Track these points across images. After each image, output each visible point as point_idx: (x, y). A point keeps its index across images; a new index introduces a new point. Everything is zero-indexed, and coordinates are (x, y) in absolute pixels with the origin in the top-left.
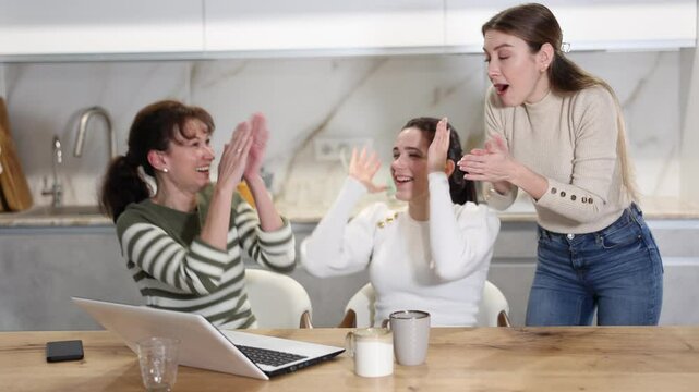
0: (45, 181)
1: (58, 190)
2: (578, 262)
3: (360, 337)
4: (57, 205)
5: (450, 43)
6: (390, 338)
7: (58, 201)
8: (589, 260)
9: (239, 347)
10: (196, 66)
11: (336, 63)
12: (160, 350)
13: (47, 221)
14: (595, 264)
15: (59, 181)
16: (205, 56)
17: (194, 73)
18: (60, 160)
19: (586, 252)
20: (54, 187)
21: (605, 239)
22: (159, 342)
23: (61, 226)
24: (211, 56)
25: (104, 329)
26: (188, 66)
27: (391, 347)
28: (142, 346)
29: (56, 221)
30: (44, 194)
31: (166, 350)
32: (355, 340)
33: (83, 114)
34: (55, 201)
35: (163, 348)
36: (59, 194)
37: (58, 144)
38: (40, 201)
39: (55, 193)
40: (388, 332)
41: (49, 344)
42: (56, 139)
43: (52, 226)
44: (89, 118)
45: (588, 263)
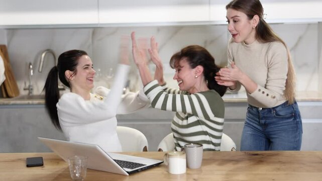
0: (25, 84)
1: (31, 88)
2: (263, 121)
3: (171, 155)
4: (31, 95)
5: (211, 20)
6: (185, 156)
7: (31, 93)
8: (268, 121)
9: (115, 160)
10: (95, 30)
11: (159, 29)
12: (78, 162)
13: (26, 102)
14: (270, 123)
15: (31, 84)
16: (99, 26)
17: (94, 33)
18: (32, 74)
19: (267, 117)
20: (29, 86)
21: (276, 112)
22: (78, 158)
23: (33, 104)
24: (101, 26)
25: (53, 152)
26: (91, 30)
27: (185, 160)
28: (70, 160)
29: (30, 102)
30: (25, 89)
31: (82, 162)
32: (168, 157)
33: (43, 53)
34: (30, 93)
35: (80, 161)
36: (32, 89)
37: (31, 67)
38: (23, 93)
39: (30, 89)
40: (184, 154)
41: (27, 159)
42: (30, 64)
43: (29, 104)
44: (45, 55)
45: (267, 123)
